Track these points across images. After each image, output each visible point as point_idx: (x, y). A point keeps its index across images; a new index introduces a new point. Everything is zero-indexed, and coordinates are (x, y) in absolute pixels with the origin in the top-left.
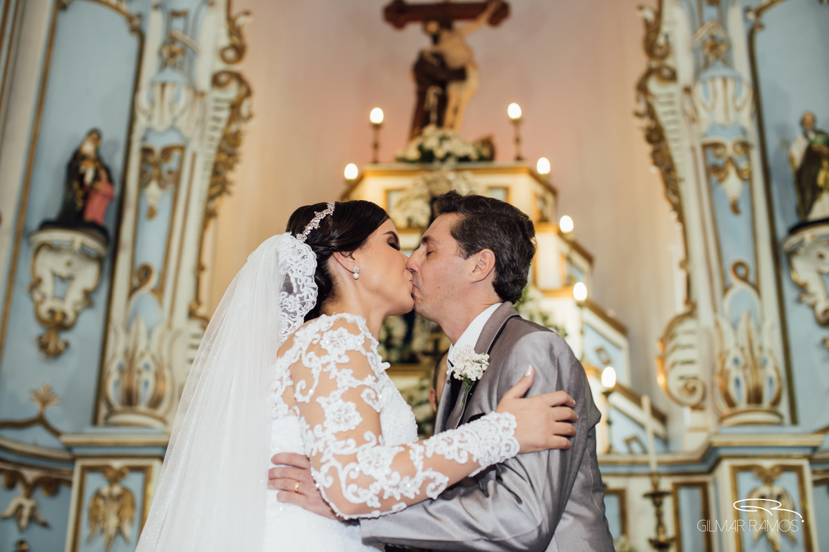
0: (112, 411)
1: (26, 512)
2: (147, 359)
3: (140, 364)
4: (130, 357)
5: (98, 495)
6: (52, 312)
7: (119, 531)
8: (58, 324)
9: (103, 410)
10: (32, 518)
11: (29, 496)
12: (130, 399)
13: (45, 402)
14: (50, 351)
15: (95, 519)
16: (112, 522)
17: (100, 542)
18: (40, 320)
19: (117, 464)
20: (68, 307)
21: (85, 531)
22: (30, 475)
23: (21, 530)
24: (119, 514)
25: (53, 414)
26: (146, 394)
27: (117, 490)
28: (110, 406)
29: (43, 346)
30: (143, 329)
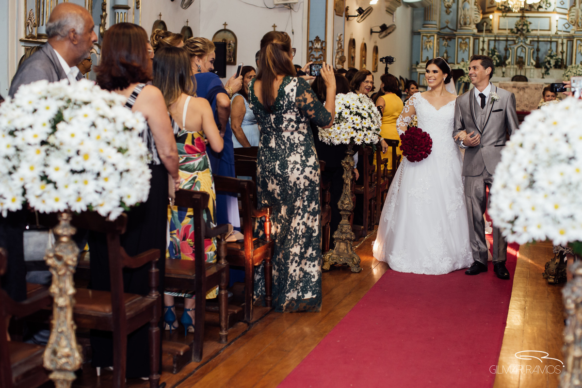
0: (461, 26)
1: (446, 45)
2: (468, 16)
3: (467, 17)
4: (465, 16)
5: (461, 43)
6: (448, 5)
7: (465, 49)
8: (449, 7)
9: (459, 25)
10: (448, 45)
11: (446, 41)
12: (465, 24)
13: (447, 23)
14: (448, 13)
15: (461, 47)
16: (464, 48)
17: (462, 51)
18: (446, 7)
19: (464, 37)
20: (450, 4)
21: (459, 49)
22: (446, 37)
23: (446, 48)
24: (465, 47)
25: (449, 25)
26: (468, 23)
27: (464, 42)
28: (460, 24)
29: (447, 12)
30: (467, 10)
